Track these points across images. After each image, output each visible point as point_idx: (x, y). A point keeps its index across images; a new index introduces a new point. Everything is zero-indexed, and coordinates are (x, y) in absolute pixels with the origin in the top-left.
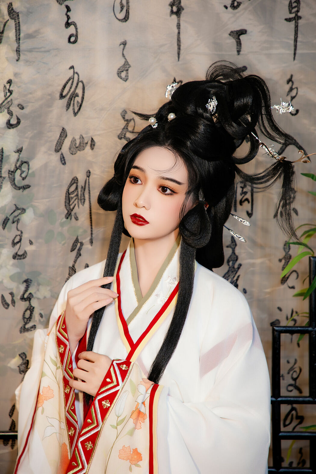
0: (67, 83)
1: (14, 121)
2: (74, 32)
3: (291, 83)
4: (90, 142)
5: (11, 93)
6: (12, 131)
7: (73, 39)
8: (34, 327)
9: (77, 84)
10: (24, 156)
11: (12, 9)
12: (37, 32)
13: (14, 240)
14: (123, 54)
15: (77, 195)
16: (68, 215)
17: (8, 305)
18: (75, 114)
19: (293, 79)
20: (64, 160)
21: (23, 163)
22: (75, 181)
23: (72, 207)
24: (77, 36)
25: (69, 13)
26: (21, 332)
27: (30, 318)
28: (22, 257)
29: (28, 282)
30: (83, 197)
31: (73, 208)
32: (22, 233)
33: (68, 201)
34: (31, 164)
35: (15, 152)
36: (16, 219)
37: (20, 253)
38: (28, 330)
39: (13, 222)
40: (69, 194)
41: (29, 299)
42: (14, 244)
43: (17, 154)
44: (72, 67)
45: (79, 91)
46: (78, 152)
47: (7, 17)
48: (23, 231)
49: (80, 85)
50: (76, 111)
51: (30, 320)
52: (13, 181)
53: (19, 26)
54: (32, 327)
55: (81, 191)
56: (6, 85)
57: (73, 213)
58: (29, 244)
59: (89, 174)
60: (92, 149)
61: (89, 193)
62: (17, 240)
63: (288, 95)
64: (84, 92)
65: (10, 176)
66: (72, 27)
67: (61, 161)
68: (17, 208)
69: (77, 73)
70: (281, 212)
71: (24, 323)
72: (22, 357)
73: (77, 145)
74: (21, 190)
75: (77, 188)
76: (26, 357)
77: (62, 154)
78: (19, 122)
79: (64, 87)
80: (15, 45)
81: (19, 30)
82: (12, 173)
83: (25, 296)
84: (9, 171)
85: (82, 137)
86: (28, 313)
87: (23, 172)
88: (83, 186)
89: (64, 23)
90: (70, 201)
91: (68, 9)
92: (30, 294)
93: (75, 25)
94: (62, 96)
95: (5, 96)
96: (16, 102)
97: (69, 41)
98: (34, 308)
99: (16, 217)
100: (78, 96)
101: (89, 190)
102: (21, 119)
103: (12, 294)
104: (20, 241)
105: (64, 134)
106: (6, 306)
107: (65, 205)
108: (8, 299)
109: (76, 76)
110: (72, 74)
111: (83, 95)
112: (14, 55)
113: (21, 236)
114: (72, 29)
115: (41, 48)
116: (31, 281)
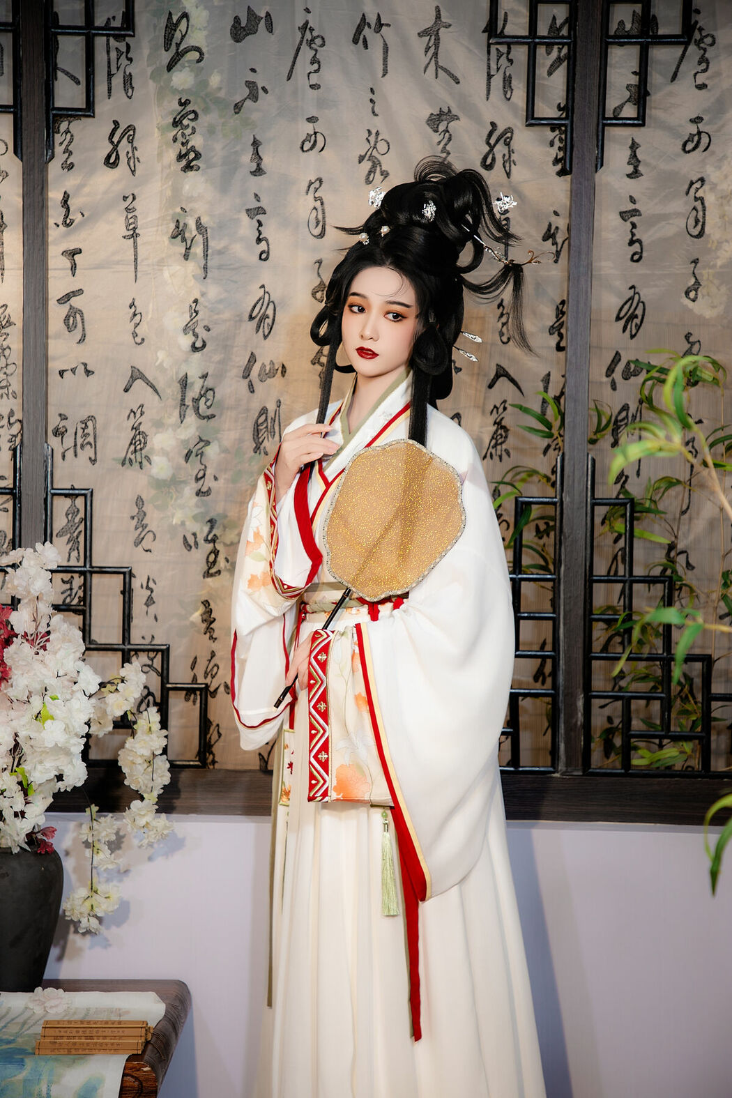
0: (257, 303)
1: (199, 344)
2: (266, 249)
3: (501, 307)
4: (280, 369)
5: (197, 314)
6: (197, 355)
7: (264, 256)
8: (219, 572)
9: (268, 304)
10: (209, 382)
11: (201, 224)
12: (226, 248)
13: (197, 475)
14: (318, 273)
15: (267, 427)
16: (257, 449)
17: (191, 547)
18: (265, 337)
19: (504, 304)
20: (253, 388)
21: (208, 390)
22: (264, 411)
23: (261, 440)
24: (268, 252)
25: (260, 228)
26: (204, 577)
27: (214, 562)
28: (206, 494)
29: (212, 522)
30: (272, 430)
31: (263, 441)
32: (206, 467)
33: (256, 434)
34: (216, 390)
35: (200, 378)
36: (200, 451)
37: (204, 489)
38: (212, 575)
39: (197, 455)
40: (258, 426)
41: (213, 541)
42: (197, 479)
43: (202, 380)
44: (263, 286)
45: (270, 312)
46: (268, 379)
47: (195, 232)
48: (207, 465)
49: (271, 305)
50: (266, 334)
51: (214, 565)
52: (197, 410)
53: (207, 241)
54: (216, 573)
55: (271, 422)
56: (192, 304)
57: (262, 447)
58: (213, 480)
59: (279, 404)
60: (283, 376)
61: (280, 425)
62: (201, 475)
63: (498, 321)
64: (275, 314)
65: (195, 404)
66: (264, 242)
67: (250, 389)
68: (201, 440)
69: (267, 293)
70: (491, 453)
71: (207, 568)
72: (205, 605)
73: (267, 372)
74: (206, 420)
75: (266, 419)
76: (209, 605)
77: (250, 381)
78: (204, 345)
79: (254, 307)
80: (203, 262)
81: (207, 245)
82: (196, 401)
83: (209, 538)
84: (193, 399)
85: (272, 363)
86: (212, 558)
87: (207, 400)
88: (273, 417)
89: (256, 238)
90: (258, 434)
91: (260, 224)
92: (215, 535)
93: (267, 240)
94: (251, 318)
95: (191, 316)
96: (201, 324)
97: (260, 258)
98: (218, 551)
99: (199, 449)
100: (268, 318)
101: (279, 422)
102: (207, 342)
103: (194, 534)
104: (204, 475)
105: (252, 359)
106: (189, 548)
107: (254, 438)
108: (191, 540)
109: (267, 295)
110: (263, 293)
111: (274, 317)
112: (200, 272)
113: (205, 470)
114: (263, 246)
115: (230, 265)
116: (216, 520)
